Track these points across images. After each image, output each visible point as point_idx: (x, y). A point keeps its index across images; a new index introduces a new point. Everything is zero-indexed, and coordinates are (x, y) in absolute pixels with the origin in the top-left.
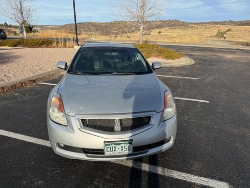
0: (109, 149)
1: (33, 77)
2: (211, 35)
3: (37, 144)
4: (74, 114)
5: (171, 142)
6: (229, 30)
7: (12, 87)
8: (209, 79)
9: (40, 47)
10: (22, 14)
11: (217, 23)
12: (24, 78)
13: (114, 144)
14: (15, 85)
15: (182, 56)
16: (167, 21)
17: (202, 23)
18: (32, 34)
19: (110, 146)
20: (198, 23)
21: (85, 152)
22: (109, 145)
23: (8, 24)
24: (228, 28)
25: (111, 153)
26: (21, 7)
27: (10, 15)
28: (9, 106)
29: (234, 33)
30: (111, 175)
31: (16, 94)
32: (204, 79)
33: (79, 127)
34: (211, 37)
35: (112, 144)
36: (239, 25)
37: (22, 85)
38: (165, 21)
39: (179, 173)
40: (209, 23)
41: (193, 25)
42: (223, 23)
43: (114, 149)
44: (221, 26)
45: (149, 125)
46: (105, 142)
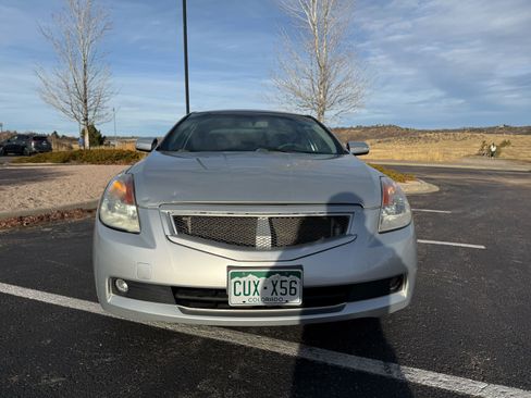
0: (239, 288)
1: (89, 203)
2: (466, 153)
3: (68, 308)
4: (156, 205)
5: (404, 292)
6: (505, 144)
7: (41, 218)
8: (478, 213)
9: (113, 163)
10: (86, 101)
11: (480, 131)
12: (69, 203)
13: (253, 273)
14: (48, 216)
15: (412, 179)
16: (373, 127)
17: (446, 131)
18: (103, 147)
19: (242, 280)
20: (437, 131)
21: (178, 302)
22: (240, 275)
23: (60, 134)
24: (503, 139)
25: (246, 299)
26: (85, 89)
27: (63, 104)
28: (24, 246)
29: (516, 150)
30: (243, 371)
31: (46, 229)
32: (465, 213)
33: (168, 233)
34: (468, 156)
35: (247, 274)
36: (526, 134)
37: (63, 216)
38: (369, 128)
39: (431, 375)
40: (463, 131)
41: (428, 134)
42: (491, 131)
43: (253, 288)
44: (487, 136)
45: (345, 236)
46: (229, 268)
